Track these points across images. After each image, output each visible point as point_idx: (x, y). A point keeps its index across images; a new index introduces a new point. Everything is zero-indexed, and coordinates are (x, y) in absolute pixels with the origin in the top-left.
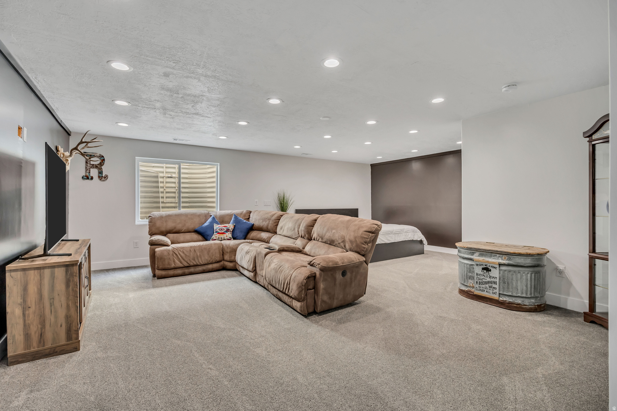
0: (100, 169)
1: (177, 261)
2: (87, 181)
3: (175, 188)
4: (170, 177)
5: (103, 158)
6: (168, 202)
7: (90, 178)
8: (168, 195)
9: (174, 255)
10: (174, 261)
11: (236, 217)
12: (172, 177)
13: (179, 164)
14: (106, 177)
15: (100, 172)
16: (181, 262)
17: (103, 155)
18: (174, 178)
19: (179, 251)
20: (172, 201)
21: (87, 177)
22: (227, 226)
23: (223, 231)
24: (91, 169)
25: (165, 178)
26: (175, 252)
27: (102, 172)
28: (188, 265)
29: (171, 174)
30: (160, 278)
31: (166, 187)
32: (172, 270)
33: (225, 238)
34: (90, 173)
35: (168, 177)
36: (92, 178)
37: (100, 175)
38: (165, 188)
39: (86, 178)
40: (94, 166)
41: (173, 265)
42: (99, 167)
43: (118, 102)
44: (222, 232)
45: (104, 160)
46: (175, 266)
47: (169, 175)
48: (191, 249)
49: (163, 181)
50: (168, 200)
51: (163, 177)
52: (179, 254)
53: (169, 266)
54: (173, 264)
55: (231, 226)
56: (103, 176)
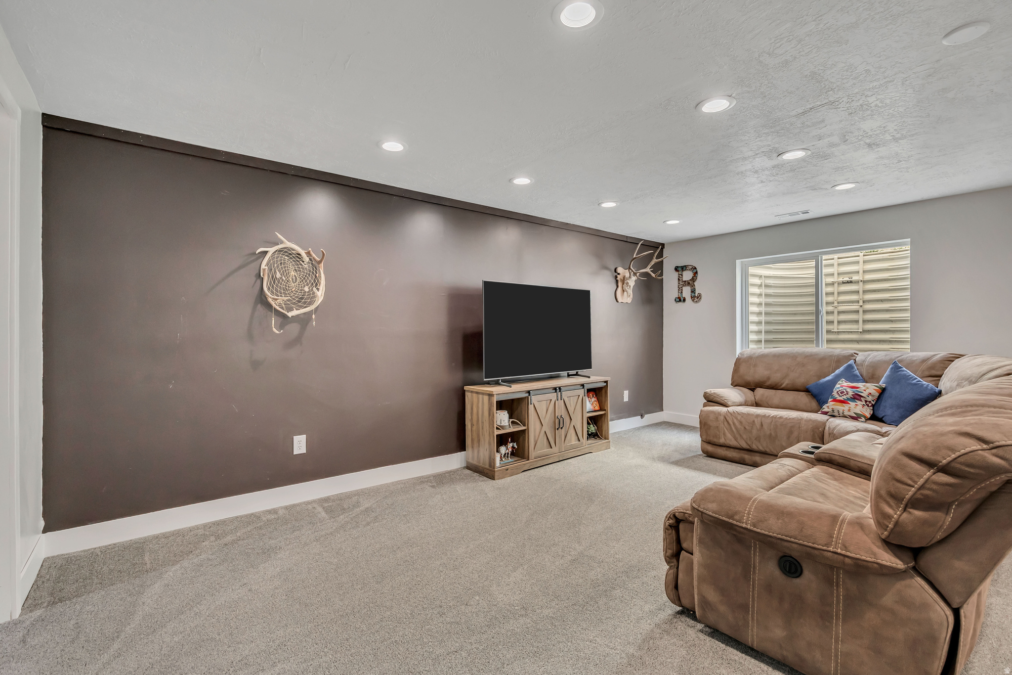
0: (692, 286)
1: (729, 435)
2: (680, 303)
3: (858, 302)
4: (848, 282)
5: (695, 271)
6: (844, 332)
7: (682, 300)
8: (843, 317)
9: (726, 423)
10: (724, 434)
11: (896, 368)
12: (851, 282)
13: (816, 258)
14: (699, 297)
15: (693, 291)
16: (736, 439)
17: (695, 266)
18: (855, 282)
19: (734, 418)
20: (851, 329)
21: (680, 300)
22: (858, 388)
23: (845, 397)
24: (684, 288)
25: (836, 285)
26: (728, 419)
27: (695, 290)
28: (748, 447)
29: (850, 275)
30: (710, 455)
31: (838, 303)
32: (723, 448)
33: (846, 413)
34: (682, 292)
35: (843, 283)
36: (684, 300)
37: (693, 295)
38: (836, 304)
39: (678, 300)
40: (686, 283)
41: (722, 441)
42: (691, 283)
43: (606, 205)
44: (841, 398)
45: (696, 272)
46: (725, 443)
47: (846, 279)
48: (756, 421)
49: (833, 292)
50: (843, 327)
51: (833, 284)
52: (734, 424)
53: (715, 440)
54: (723, 439)
55: (869, 389)
56: (696, 296)
